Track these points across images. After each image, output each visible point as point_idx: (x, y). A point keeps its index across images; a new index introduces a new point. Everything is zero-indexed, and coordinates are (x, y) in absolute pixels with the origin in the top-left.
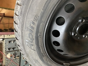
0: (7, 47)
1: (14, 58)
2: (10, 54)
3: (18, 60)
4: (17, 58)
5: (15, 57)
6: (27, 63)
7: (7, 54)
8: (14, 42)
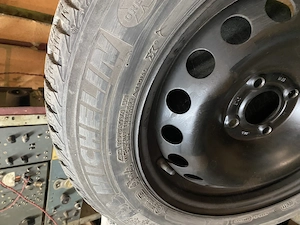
0: (5, 153)
1: (27, 187)
2: (13, 173)
3: (40, 192)
4: (38, 187)
5: (29, 184)
6: (67, 200)
7: (4, 174)
8: (27, 140)
